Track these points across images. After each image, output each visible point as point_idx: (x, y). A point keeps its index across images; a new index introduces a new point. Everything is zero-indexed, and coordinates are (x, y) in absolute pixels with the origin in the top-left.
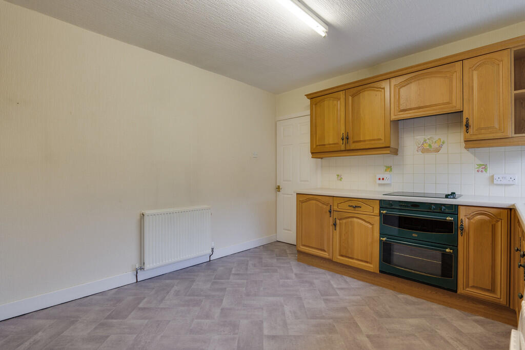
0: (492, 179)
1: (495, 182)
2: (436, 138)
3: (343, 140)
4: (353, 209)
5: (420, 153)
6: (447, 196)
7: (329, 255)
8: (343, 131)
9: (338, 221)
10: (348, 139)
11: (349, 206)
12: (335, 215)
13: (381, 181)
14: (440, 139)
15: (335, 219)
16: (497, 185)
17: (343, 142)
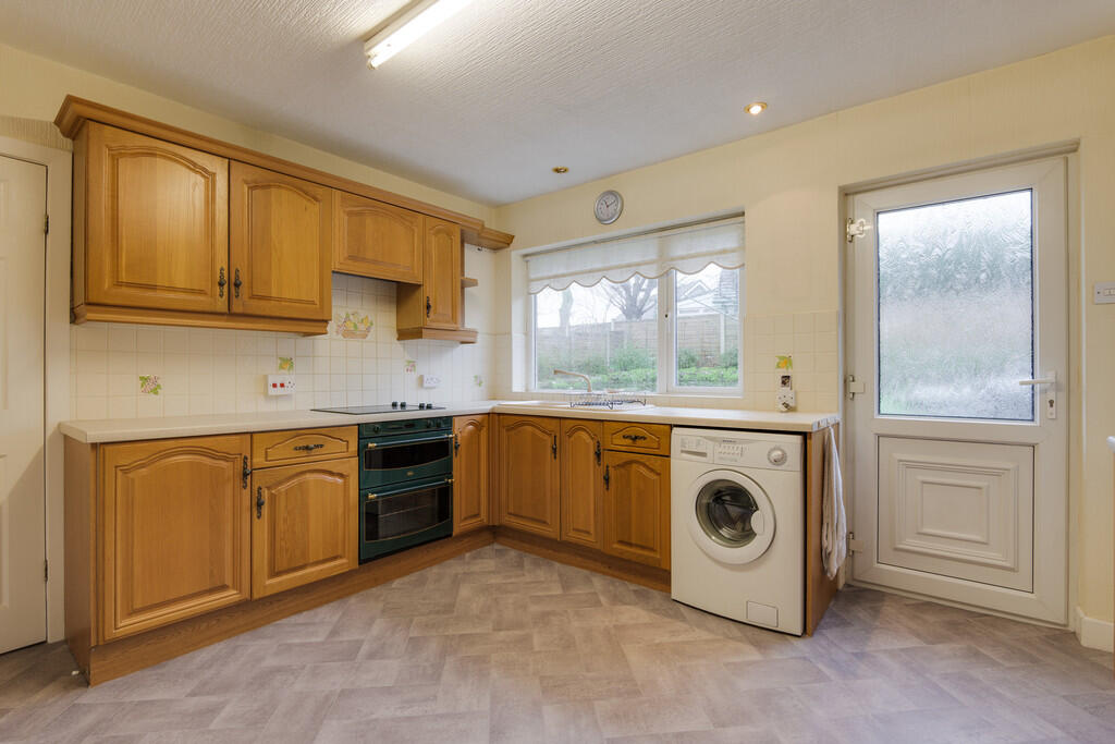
0: (421, 380)
1: (425, 385)
2: (363, 314)
3: (221, 284)
4: (305, 453)
5: (340, 336)
6: (421, 407)
7: (240, 592)
8: (221, 261)
9: (266, 494)
10: (237, 285)
11: (296, 449)
12: (258, 479)
13: (279, 391)
14: (367, 317)
15: (260, 488)
16: (427, 388)
17: (221, 291)
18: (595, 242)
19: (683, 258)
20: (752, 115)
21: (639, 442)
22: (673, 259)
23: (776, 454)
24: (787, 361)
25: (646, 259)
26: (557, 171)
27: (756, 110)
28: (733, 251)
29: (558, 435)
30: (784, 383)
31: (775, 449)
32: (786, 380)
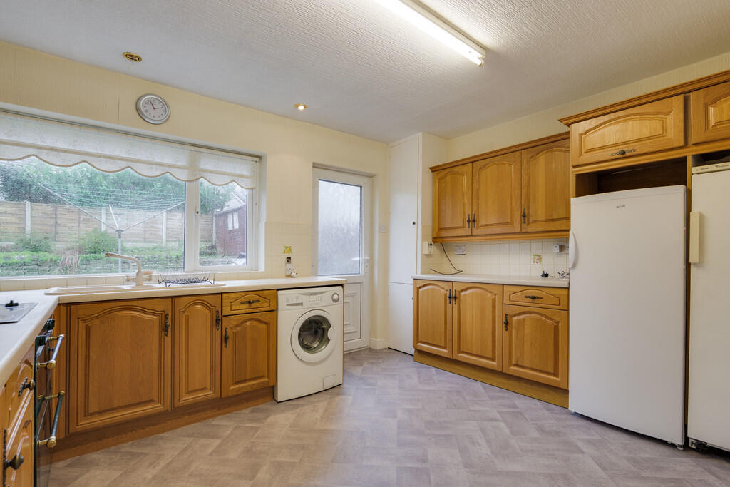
18: (118, 132)
19: (211, 172)
20: (299, 110)
21: (254, 305)
22: (203, 171)
23: (335, 297)
24: (289, 249)
25: (179, 164)
26: (130, 57)
27: (301, 108)
28: (247, 177)
29: (170, 314)
30: (288, 261)
31: (334, 294)
32: (289, 260)
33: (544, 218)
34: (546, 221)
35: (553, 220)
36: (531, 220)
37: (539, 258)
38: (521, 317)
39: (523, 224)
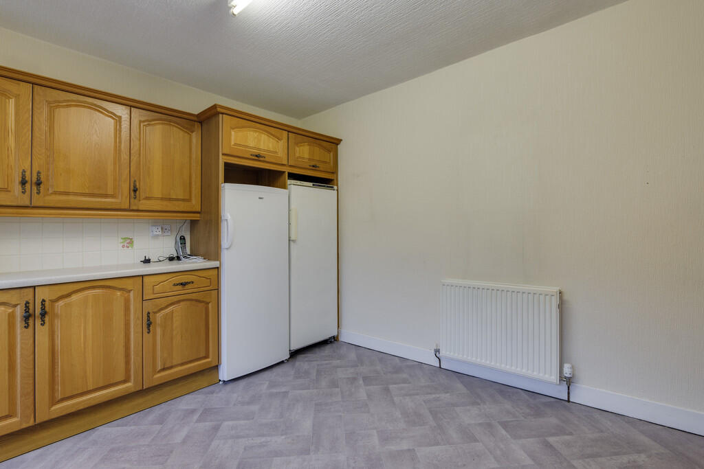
33: (160, 196)
34: (162, 199)
35: (170, 199)
36: (143, 195)
37: (131, 242)
38: (167, 310)
39: (132, 200)
